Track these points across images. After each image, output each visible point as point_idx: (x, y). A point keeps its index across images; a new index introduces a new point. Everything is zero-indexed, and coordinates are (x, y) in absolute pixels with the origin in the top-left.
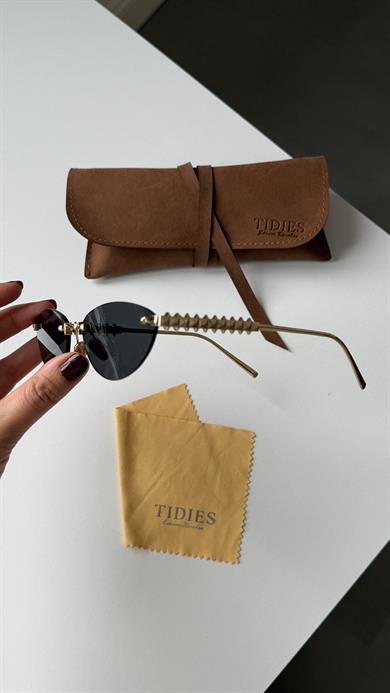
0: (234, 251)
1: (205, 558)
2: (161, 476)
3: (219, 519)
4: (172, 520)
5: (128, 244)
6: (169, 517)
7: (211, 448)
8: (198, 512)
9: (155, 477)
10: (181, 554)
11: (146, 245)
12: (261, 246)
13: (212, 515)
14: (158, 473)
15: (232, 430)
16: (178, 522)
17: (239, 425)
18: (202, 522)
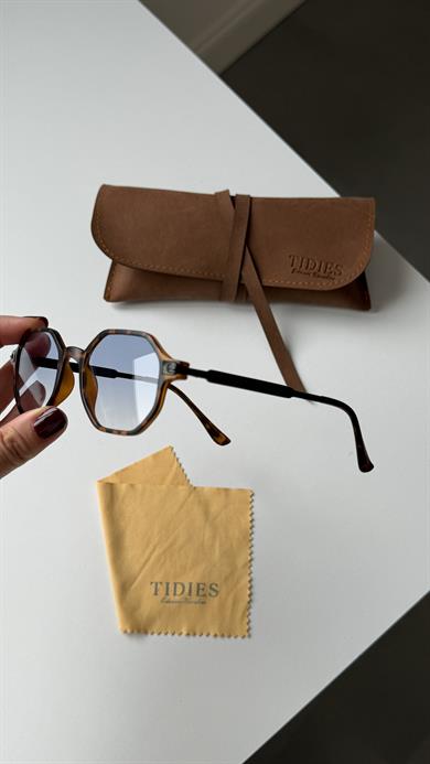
0: (264, 287)
1: (212, 634)
2: (154, 550)
3: (223, 591)
4: (171, 597)
5: (151, 268)
6: (167, 594)
7: (206, 513)
8: (198, 585)
9: (148, 552)
10: (185, 633)
11: (170, 271)
12: (294, 285)
13: (214, 586)
14: (151, 547)
15: (226, 490)
16: (177, 598)
17: (234, 484)
18: (204, 595)
